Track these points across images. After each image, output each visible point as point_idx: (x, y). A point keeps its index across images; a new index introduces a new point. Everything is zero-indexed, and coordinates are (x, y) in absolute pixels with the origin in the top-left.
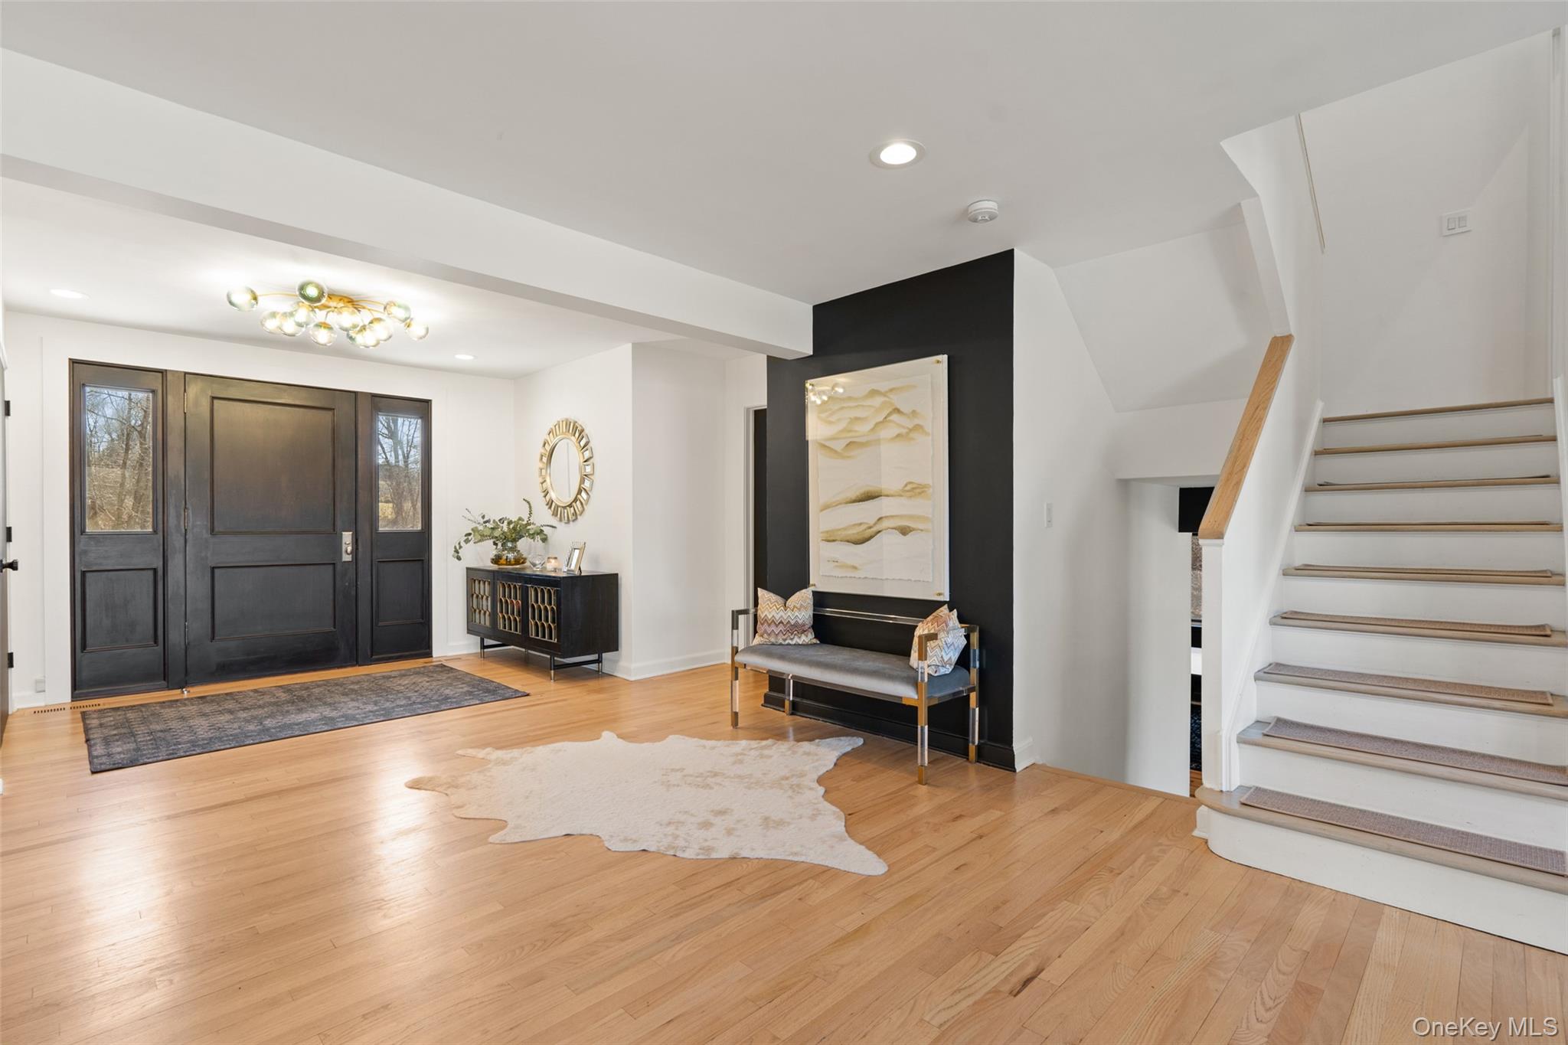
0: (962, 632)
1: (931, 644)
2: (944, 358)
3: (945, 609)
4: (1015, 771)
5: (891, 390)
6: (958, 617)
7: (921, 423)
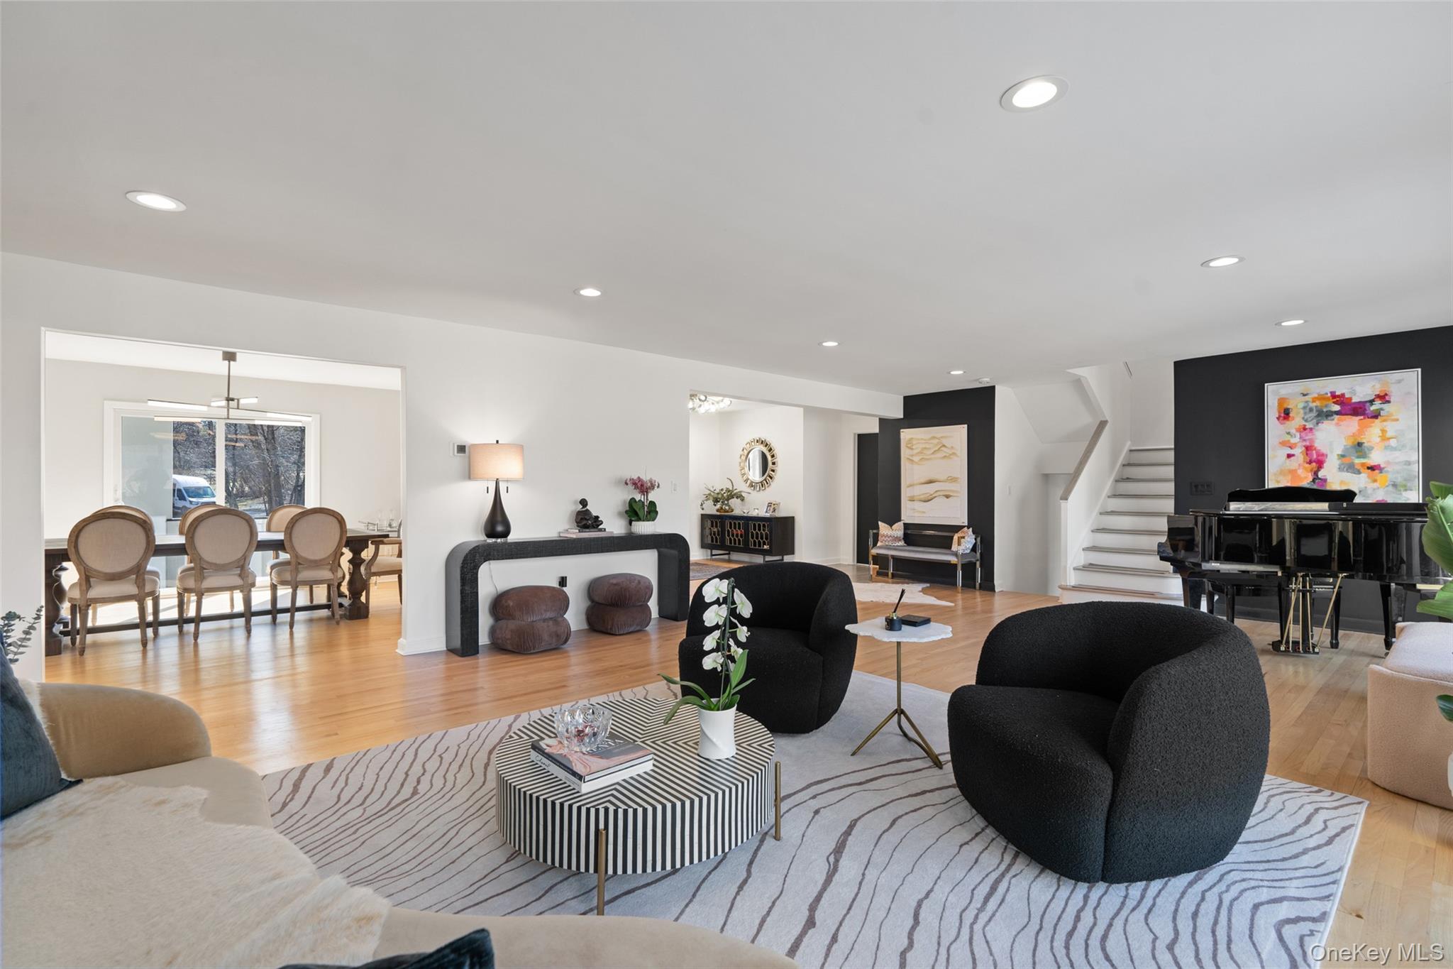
0: (974, 537)
1: (962, 540)
2: (966, 426)
3: (966, 528)
4: (995, 591)
5: (942, 437)
6: (973, 531)
7: (955, 451)
